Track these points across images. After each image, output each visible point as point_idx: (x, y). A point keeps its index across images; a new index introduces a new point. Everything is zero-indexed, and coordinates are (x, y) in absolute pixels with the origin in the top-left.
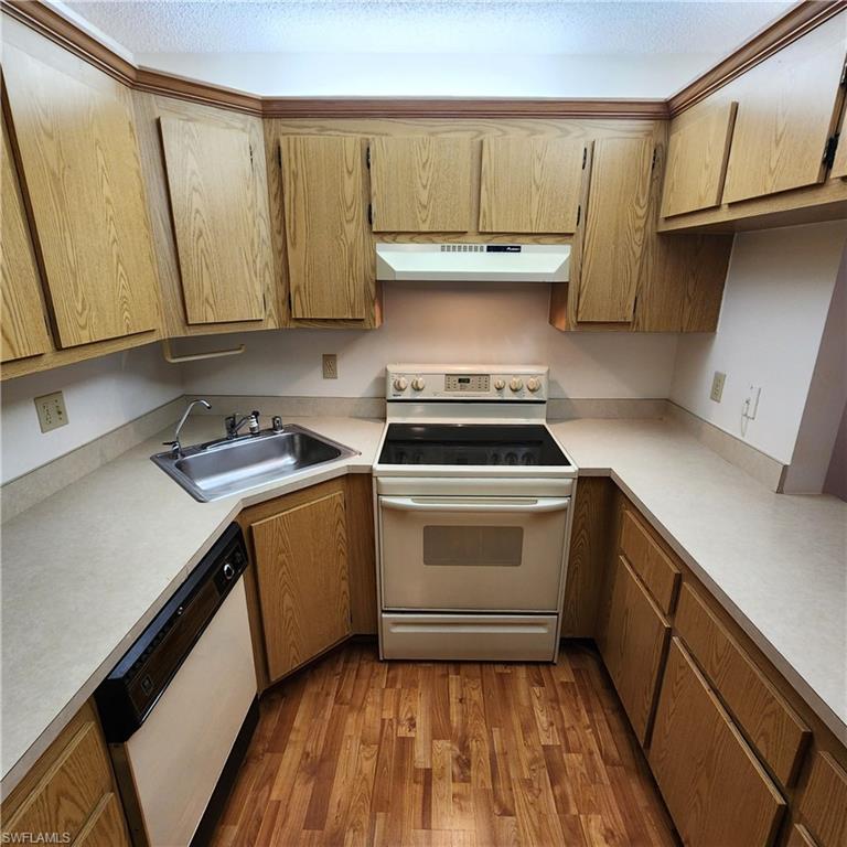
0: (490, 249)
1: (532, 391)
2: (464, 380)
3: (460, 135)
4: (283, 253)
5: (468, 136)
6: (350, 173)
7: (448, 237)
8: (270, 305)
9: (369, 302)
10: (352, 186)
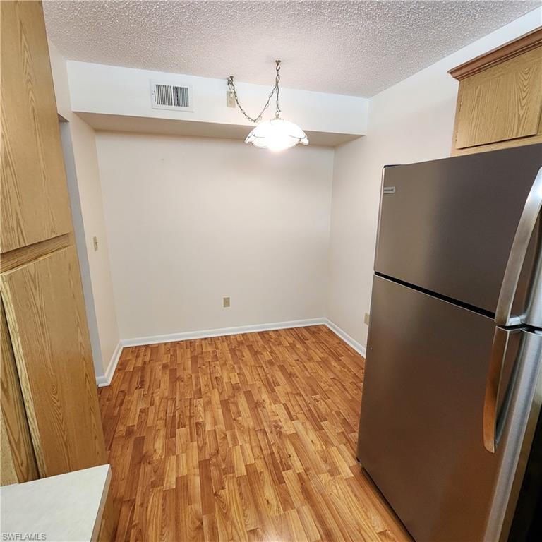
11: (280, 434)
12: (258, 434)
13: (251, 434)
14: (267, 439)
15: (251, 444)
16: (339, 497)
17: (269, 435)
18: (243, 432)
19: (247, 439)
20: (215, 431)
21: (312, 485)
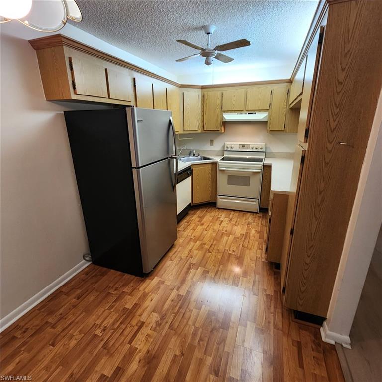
0: (249, 114)
1: (261, 149)
2: (243, 146)
3: (242, 90)
4: (203, 116)
5: (244, 90)
6: (218, 99)
7: (239, 111)
8: (200, 127)
9: (221, 126)
10: (218, 102)
11: (162, 318)
12: (176, 327)
13: (181, 331)
14: (174, 319)
15: (187, 322)
16: (172, 274)
17: (170, 321)
18: (185, 336)
19: (187, 328)
20: (205, 353)
21: (177, 283)
